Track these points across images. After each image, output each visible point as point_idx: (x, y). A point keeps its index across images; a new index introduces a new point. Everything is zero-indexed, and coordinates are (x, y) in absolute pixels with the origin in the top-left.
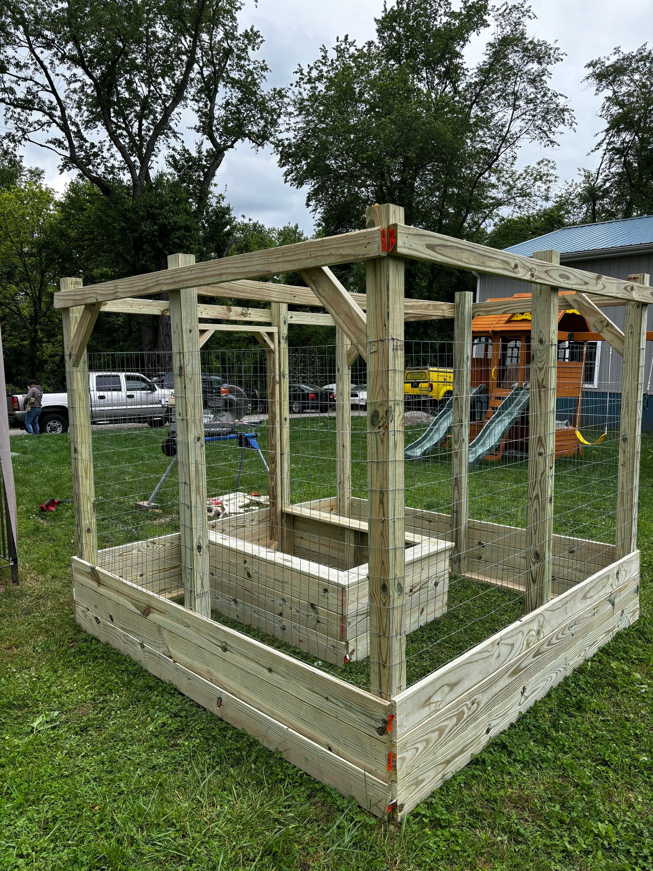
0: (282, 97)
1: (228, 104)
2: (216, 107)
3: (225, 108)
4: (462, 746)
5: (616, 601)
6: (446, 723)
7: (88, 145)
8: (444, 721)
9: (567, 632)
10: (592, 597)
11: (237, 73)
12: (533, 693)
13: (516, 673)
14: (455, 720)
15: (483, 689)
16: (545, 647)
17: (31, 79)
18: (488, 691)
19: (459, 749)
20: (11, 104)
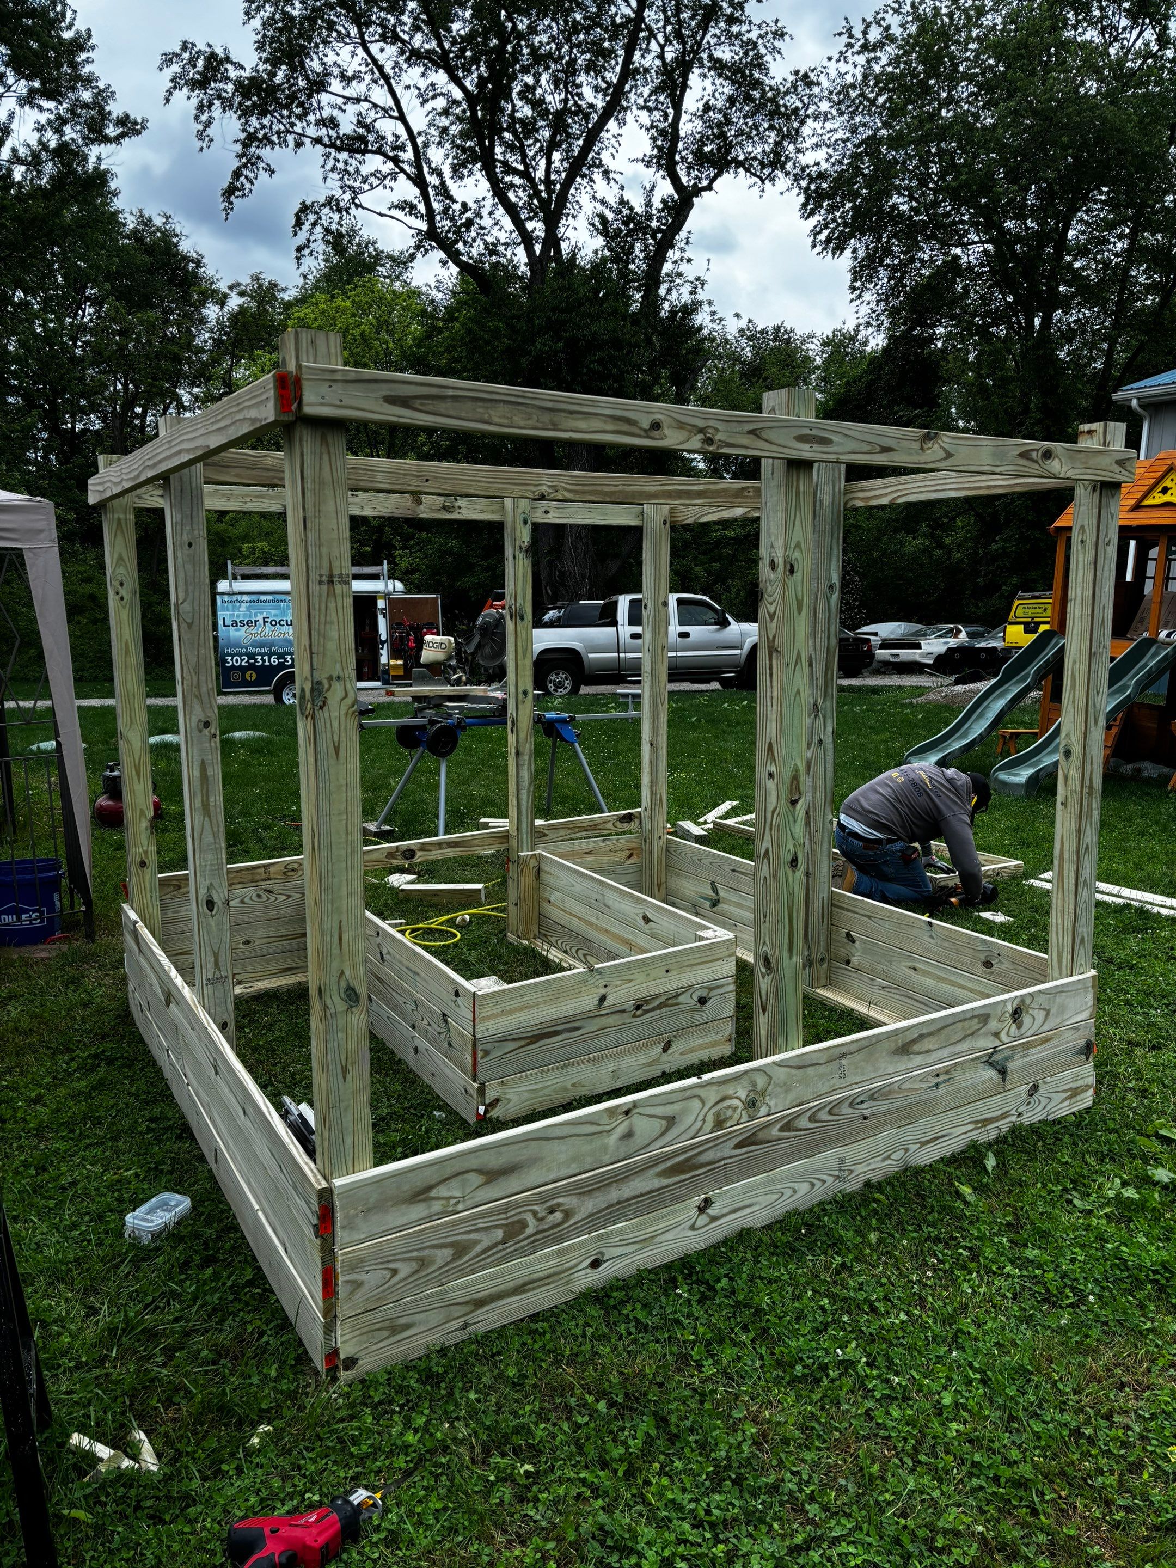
0: (809, 84)
1: (707, 108)
2: (684, 118)
3: (701, 117)
4: (521, 1281)
5: (1011, 1066)
6: (474, 1236)
7: (457, 207)
8: (468, 1232)
9: (845, 1109)
10: (928, 1052)
11: (727, 49)
12: (735, 1211)
13: (683, 1172)
14: (500, 1234)
15: (585, 1190)
16: (775, 1131)
17: (366, 100)
18: (597, 1194)
19: (511, 1284)
20: (333, 145)
